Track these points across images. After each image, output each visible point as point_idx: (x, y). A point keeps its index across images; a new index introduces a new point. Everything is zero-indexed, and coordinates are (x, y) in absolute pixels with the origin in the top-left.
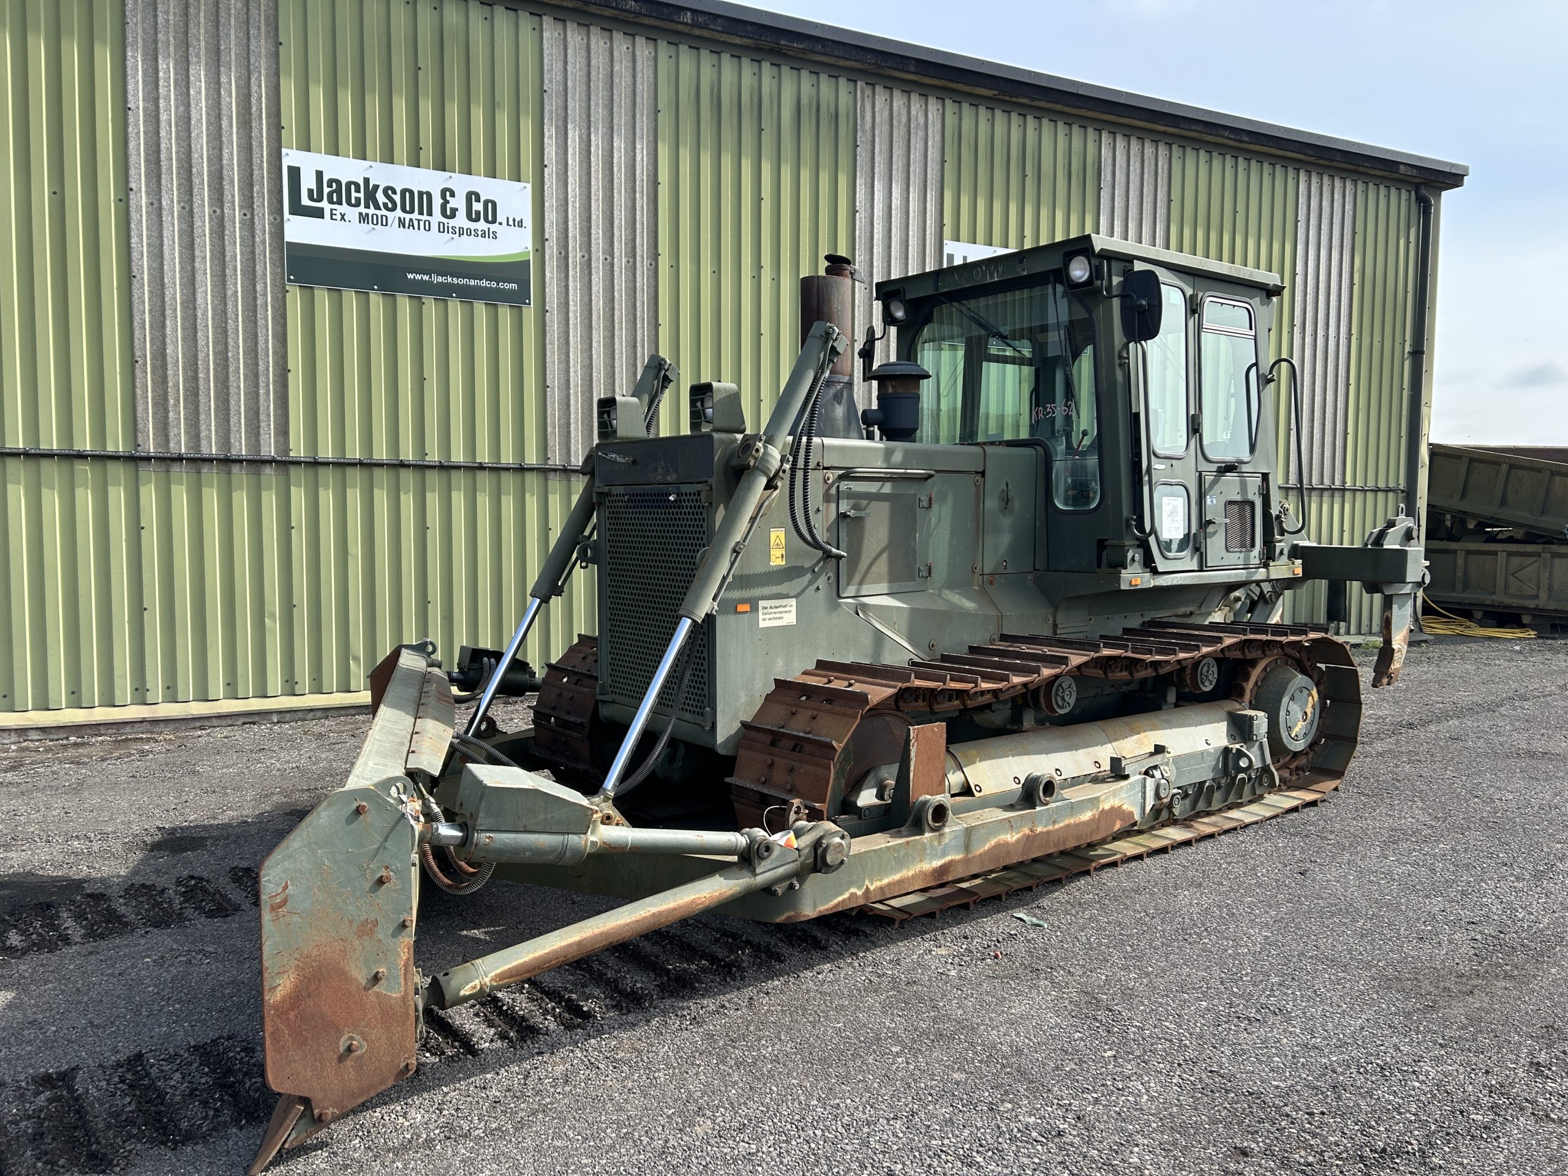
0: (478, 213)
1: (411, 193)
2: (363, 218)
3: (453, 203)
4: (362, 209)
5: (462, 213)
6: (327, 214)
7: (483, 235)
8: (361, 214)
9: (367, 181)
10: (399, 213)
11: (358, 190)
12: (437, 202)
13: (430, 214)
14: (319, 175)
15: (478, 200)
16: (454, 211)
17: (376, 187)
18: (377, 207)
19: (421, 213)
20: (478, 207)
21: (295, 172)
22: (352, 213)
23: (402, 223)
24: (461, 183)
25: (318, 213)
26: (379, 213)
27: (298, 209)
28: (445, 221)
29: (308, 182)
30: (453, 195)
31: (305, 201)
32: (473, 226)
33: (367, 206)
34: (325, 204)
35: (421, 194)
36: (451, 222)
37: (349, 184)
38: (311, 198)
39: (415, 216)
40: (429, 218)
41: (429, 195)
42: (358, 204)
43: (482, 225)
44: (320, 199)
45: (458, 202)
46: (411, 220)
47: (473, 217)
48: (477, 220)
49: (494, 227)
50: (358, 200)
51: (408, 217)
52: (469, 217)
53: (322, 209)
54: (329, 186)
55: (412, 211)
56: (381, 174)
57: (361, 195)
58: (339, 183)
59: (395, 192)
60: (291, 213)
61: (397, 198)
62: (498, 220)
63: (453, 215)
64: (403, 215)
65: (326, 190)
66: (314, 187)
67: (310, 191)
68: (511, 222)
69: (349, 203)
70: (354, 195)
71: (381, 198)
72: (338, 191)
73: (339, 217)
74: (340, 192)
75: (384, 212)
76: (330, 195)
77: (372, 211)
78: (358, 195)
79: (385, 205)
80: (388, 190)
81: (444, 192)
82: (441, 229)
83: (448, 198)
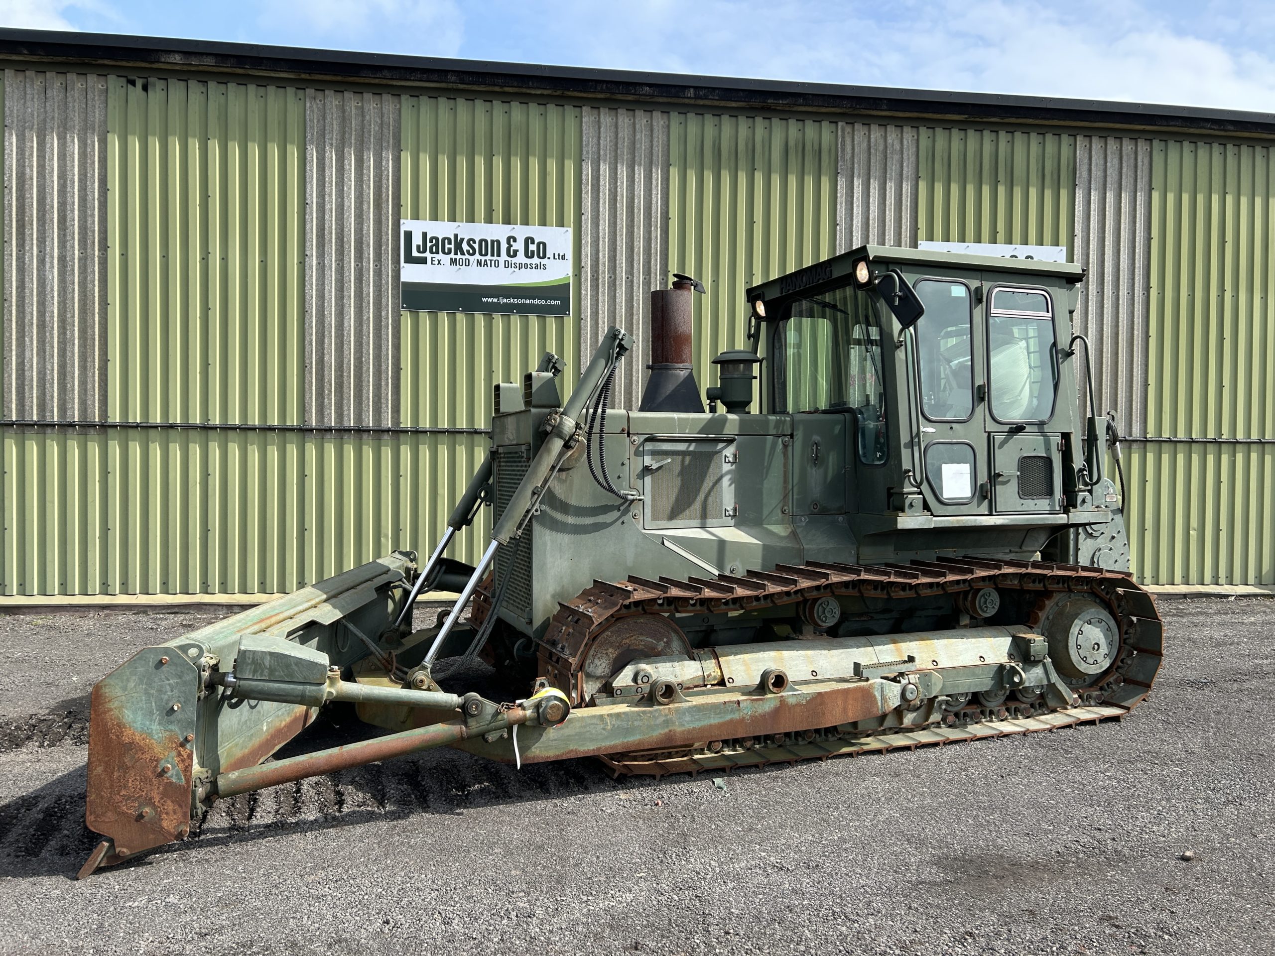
0: (533, 252)
1: (486, 241)
2: (453, 262)
3: (515, 246)
4: (452, 256)
5: (521, 253)
6: (429, 261)
7: (536, 267)
8: (451, 259)
9: (456, 236)
10: (477, 256)
11: (450, 243)
12: (504, 246)
13: (499, 255)
14: (425, 235)
15: (533, 243)
16: (516, 252)
17: (462, 240)
18: (463, 254)
19: (493, 255)
20: (533, 247)
21: (408, 235)
22: (445, 259)
23: (479, 263)
24: (521, 232)
25: (423, 261)
26: (463, 257)
27: (410, 259)
28: (509, 259)
29: (417, 240)
30: (515, 240)
31: (415, 253)
32: (529, 261)
33: (456, 254)
34: (428, 255)
35: (493, 242)
36: (514, 260)
37: (444, 240)
38: (419, 251)
39: (489, 257)
40: (498, 258)
41: (498, 242)
42: (449, 253)
43: (536, 260)
44: (424, 251)
45: (519, 246)
46: (486, 261)
47: (528, 255)
48: (532, 257)
49: (544, 261)
50: (450, 249)
51: (483, 258)
52: (527, 256)
53: (426, 258)
54: (431, 241)
55: (486, 254)
56: (465, 230)
57: (452, 246)
58: (437, 239)
59: (474, 242)
60: (405, 262)
61: (476, 246)
62: (548, 256)
63: (515, 255)
64: (480, 258)
65: (429, 244)
66: (421, 243)
67: (418, 247)
68: (557, 257)
69: (444, 252)
70: (447, 246)
71: (465, 247)
72: (437, 245)
73: (437, 262)
74: (438, 245)
75: (467, 256)
76: (431, 248)
77: (459, 256)
78: (449, 246)
79: (468, 252)
80: (471, 241)
81: (509, 239)
82: (507, 265)
83: (512, 243)
